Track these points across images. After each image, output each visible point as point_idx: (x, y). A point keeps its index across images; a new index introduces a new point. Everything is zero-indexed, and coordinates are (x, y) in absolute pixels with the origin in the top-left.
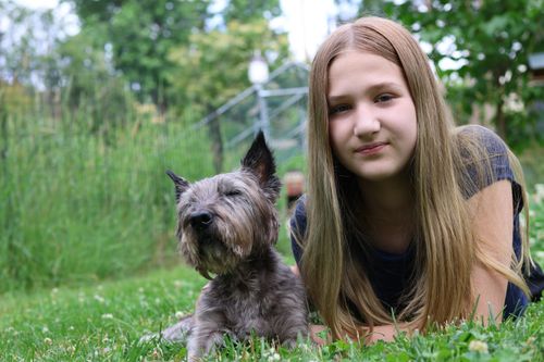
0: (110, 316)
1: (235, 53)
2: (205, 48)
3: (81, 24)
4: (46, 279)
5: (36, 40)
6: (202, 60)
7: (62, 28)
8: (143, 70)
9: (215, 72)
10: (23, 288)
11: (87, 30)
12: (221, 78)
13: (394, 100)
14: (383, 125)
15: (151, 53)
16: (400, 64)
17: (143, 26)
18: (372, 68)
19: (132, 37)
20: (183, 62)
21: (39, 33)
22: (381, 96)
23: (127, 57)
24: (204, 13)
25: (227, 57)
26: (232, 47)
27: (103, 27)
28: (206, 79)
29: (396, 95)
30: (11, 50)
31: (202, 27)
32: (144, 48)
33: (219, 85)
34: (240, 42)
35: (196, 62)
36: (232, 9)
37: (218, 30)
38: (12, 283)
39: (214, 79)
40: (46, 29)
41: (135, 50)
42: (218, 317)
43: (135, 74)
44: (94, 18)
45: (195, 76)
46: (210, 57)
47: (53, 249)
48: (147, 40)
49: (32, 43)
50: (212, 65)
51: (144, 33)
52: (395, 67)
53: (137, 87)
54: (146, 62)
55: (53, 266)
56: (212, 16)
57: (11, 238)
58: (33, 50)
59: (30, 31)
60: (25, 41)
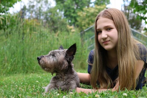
0: (37, 81)
1: (96, 13)
2: (88, 12)
3: (56, 4)
4: (32, 71)
5: (43, 8)
6: (86, 15)
7: (50, 5)
8: (72, 17)
9: (90, 18)
10: (25, 73)
11: (57, 5)
12: (91, 20)
13: (111, 30)
14: (108, 36)
15: (74, 12)
16: (113, 20)
17: (72, 5)
18: (105, 22)
19: (69, 8)
20: (81, 15)
21: (44, 6)
22: (108, 29)
23: (67, 13)
24: (89, 3)
25: (93, 15)
26: (95, 12)
27: (62, 5)
28: (87, 20)
29: (112, 28)
30: (36, 10)
31: (88, 6)
32: (72, 11)
33: (91, 22)
34: (97, 11)
35: (85, 15)
36: (97, 2)
37: (93, 7)
38: (22, 71)
39: (89, 20)
40: (46, 5)
41: (70, 11)
42: (54, 84)
43: (69, 18)
44: (59, 2)
45: (84, 19)
46: (89, 14)
47: (34, 63)
48: (73, 9)
49: (42, 8)
50: (89, 17)
51: (73, 7)
52: (112, 21)
53: (70, 21)
54: (72, 14)
55: (34, 68)
56: (91, 3)
57: (23, 60)
58: (42, 10)
59: (41, 5)
60: (40, 8)
